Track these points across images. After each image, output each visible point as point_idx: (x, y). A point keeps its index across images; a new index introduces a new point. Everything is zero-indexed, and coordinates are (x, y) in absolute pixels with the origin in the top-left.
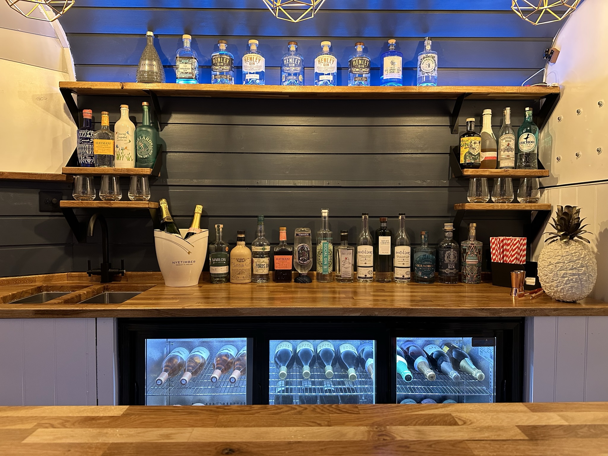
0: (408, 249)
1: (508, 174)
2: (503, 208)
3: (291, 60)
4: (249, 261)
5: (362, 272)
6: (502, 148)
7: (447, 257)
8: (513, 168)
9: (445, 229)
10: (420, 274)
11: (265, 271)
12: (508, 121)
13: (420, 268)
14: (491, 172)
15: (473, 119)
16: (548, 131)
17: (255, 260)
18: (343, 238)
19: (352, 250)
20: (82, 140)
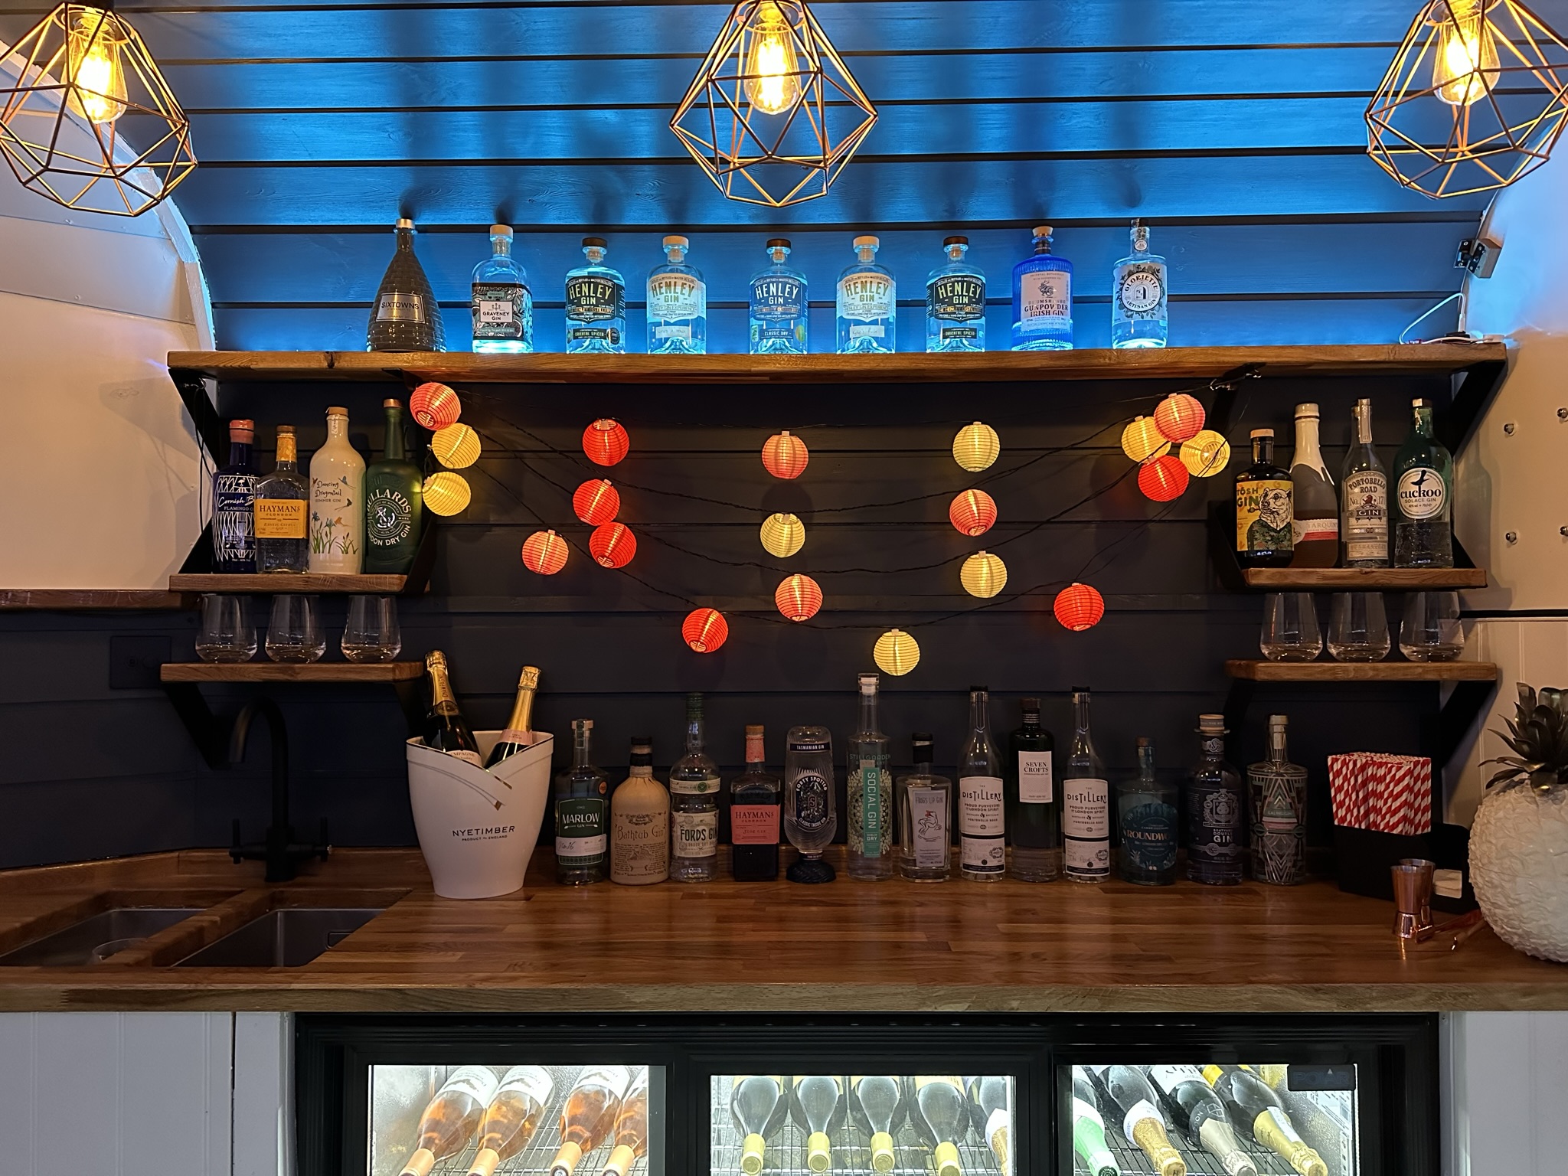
0: (1098, 787)
1: (1371, 582)
2: (1361, 676)
3: (773, 289)
4: (661, 822)
5: (977, 853)
6: (1352, 507)
7: (1211, 810)
8: (1383, 563)
9: (1203, 732)
11: (704, 848)
12: (1365, 437)
13: (1136, 843)
14: (1325, 577)
15: (1270, 433)
16: (1478, 460)
17: (680, 817)
18: (921, 755)
19: (944, 791)
20: (226, 500)
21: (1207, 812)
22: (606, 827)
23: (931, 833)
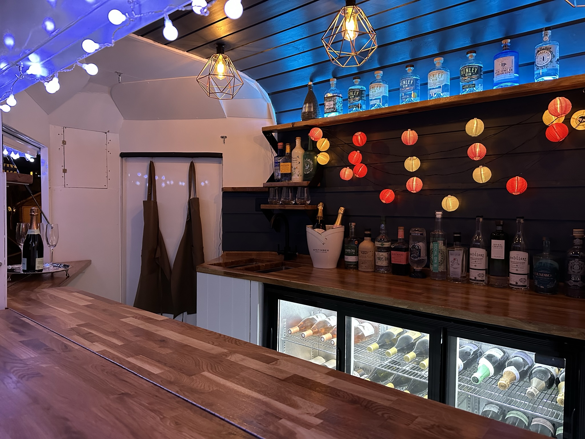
0: (525, 255)
4: (371, 254)
5: (473, 274)
7: (571, 267)
9: (574, 236)
10: (536, 283)
11: (384, 263)
13: (537, 277)
17: (376, 253)
18: (457, 239)
20: (277, 164)
21: (570, 267)
22: (357, 254)
23: (455, 266)
